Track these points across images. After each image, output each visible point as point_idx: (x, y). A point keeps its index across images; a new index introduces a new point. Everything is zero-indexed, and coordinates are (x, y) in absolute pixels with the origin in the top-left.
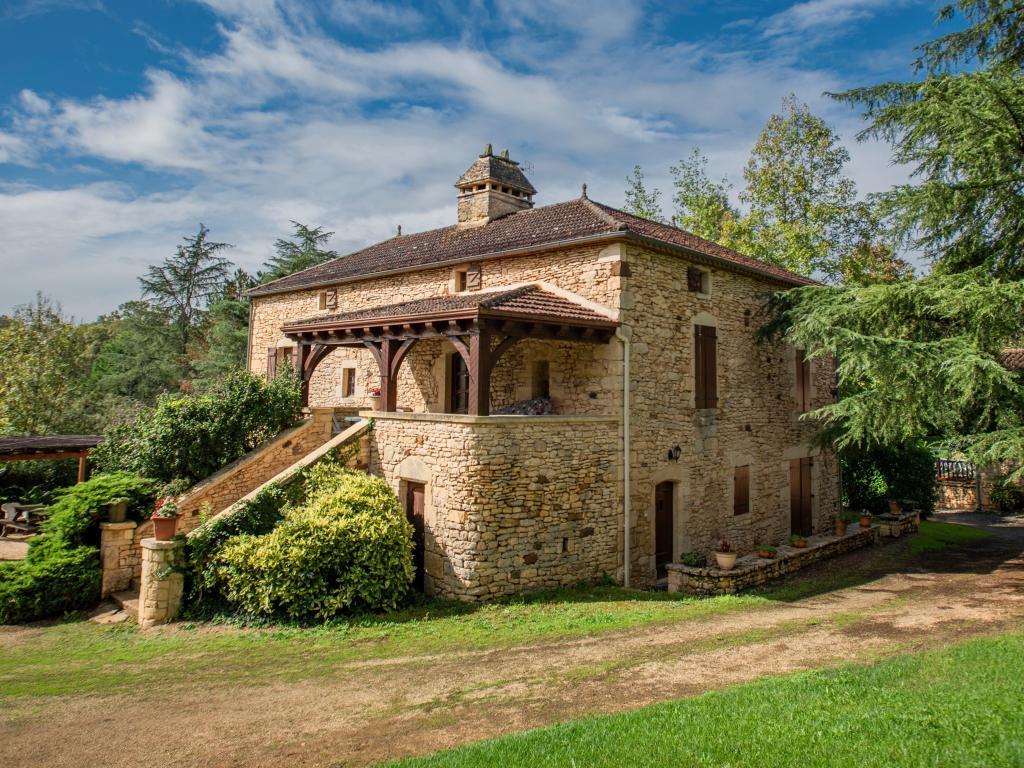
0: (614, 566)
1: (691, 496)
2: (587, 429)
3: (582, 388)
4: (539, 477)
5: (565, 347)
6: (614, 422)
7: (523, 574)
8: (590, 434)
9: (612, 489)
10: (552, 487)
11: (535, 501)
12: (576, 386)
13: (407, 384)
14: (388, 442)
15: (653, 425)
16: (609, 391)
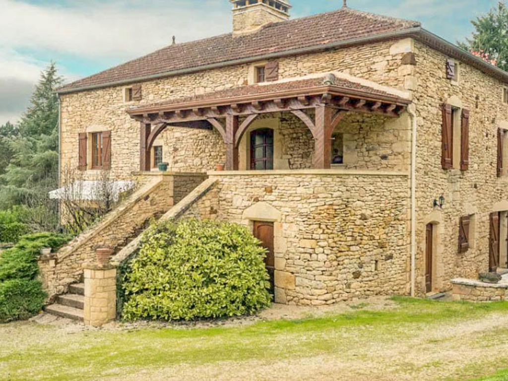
0: (405, 282)
1: (445, 234)
2: (390, 180)
3: (374, 152)
4: (362, 215)
5: (358, 121)
6: (405, 176)
7: (352, 286)
8: (391, 184)
9: (404, 226)
10: (369, 223)
11: (359, 233)
12: (368, 151)
13: (210, 155)
14: (237, 193)
15: (426, 180)
16: (400, 154)
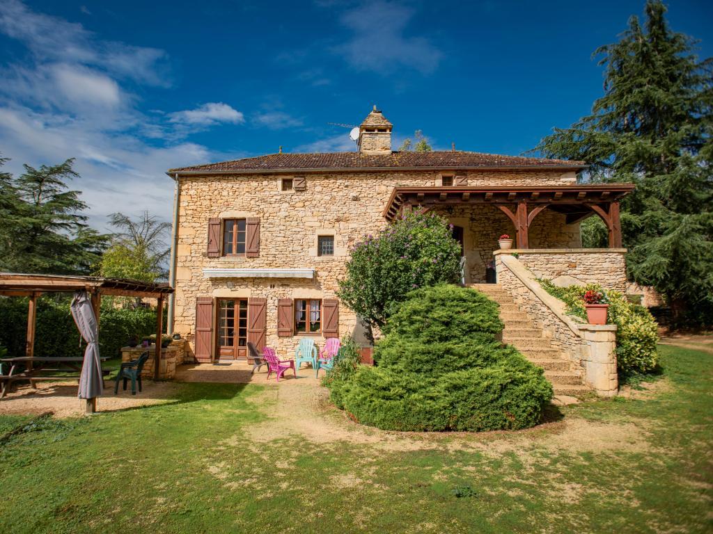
5: (539, 225)
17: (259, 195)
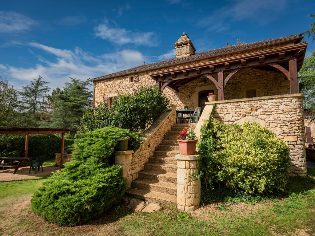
5: (264, 83)
14: (228, 113)
17: (121, 86)
